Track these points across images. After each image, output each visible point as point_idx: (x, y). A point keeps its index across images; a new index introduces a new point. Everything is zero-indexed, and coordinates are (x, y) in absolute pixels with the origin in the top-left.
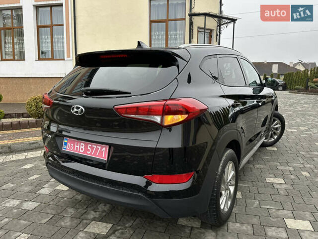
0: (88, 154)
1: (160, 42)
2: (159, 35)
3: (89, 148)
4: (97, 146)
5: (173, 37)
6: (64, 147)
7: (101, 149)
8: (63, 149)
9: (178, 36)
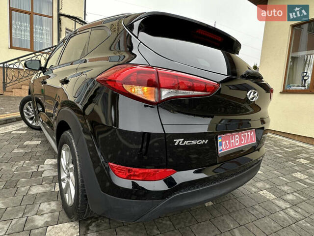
0: (243, 144)
1: (23, 33)
2: (21, 26)
3: (242, 138)
4: (247, 132)
5: (39, 31)
6: (220, 148)
7: (251, 133)
8: (219, 152)
9: (44, 32)
